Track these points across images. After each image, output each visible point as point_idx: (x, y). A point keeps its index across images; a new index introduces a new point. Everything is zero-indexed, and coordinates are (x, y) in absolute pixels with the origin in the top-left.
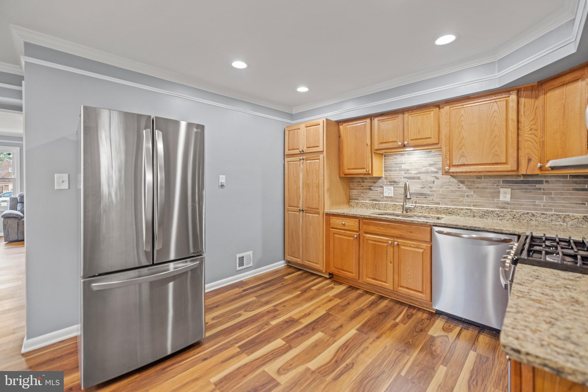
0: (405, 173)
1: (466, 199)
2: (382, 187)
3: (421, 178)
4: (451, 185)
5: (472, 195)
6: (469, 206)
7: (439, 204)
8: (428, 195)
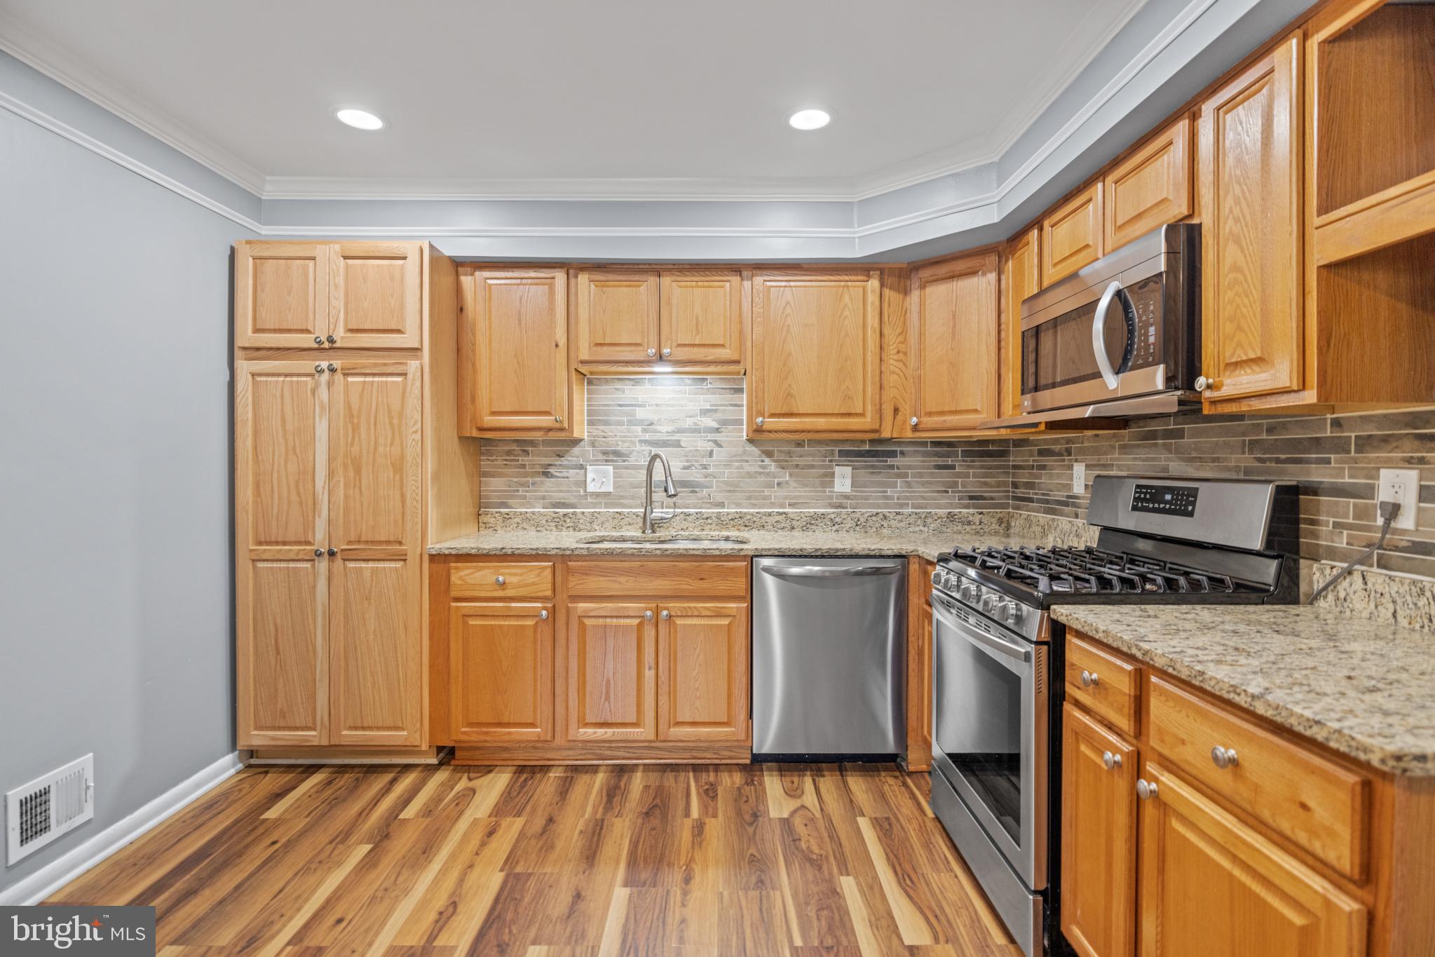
0: (645, 431)
1: (776, 492)
2: (582, 467)
3: (683, 445)
4: (747, 461)
5: (787, 483)
6: (782, 506)
7: (722, 505)
8: (699, 485)
